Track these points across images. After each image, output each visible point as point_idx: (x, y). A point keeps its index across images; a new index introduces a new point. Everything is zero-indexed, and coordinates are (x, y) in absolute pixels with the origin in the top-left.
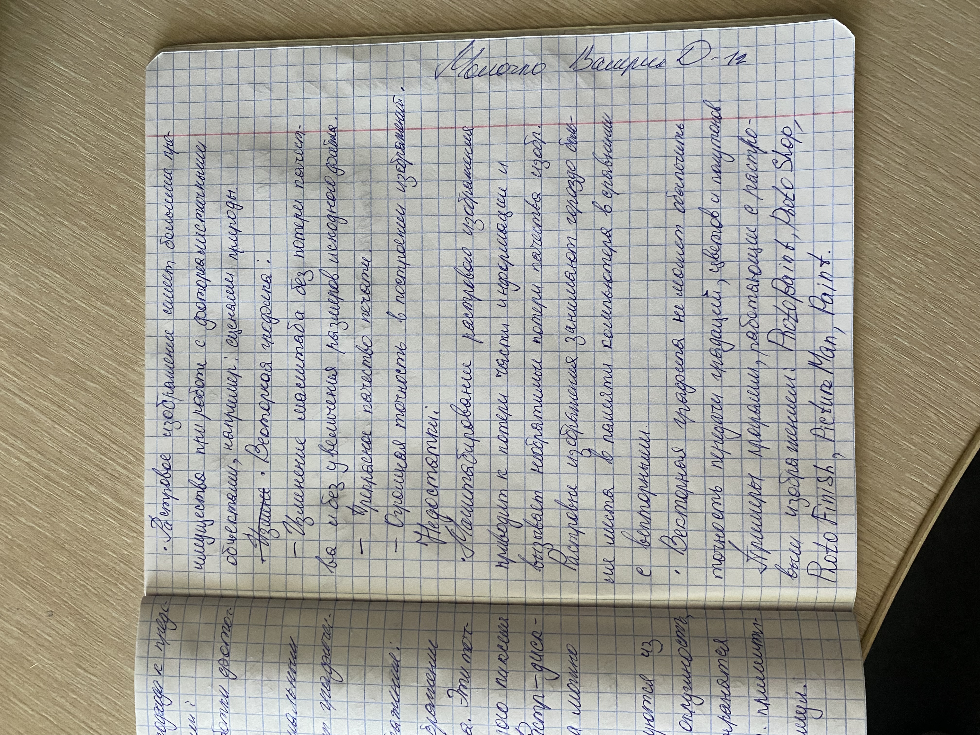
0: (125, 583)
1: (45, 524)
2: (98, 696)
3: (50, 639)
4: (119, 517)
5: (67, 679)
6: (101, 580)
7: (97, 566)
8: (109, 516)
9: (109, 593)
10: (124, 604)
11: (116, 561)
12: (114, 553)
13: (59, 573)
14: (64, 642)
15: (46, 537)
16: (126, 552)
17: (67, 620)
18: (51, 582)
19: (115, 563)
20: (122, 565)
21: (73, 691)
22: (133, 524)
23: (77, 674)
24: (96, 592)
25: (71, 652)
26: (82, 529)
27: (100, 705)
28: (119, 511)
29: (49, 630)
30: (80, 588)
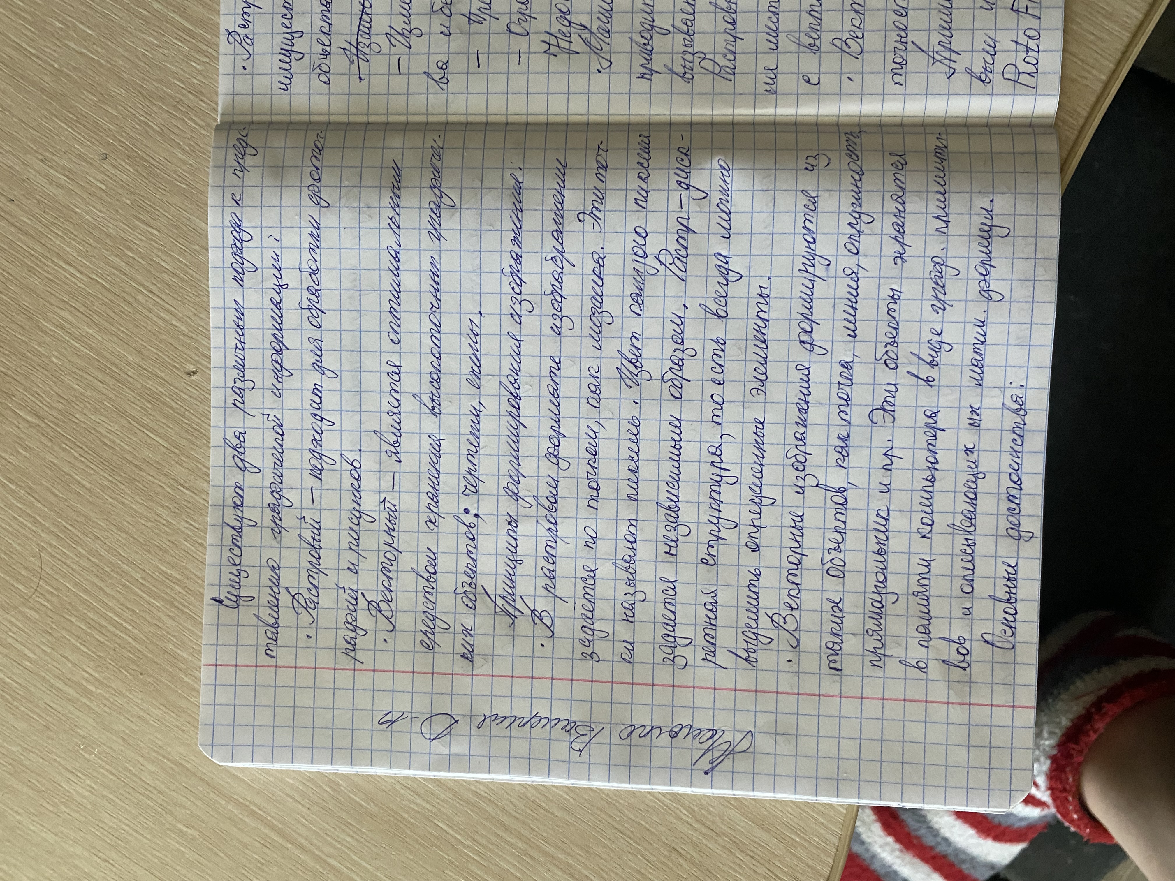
0: (194, 118)
1: (100, 50)
2: (160, 254)
3: (104, 187)
4: (188, 38)
5: (122, 235)
6: (165, 115)
7: (162, 99)
8: (176, 38)
9: (176, 131)
10: (192, 143)
11: (184, 91)
12: (183, 82)
13: (116, 109)
14: (120, 191)
15: (101, 65)
16: (196, 81)
17: (123, 164)
18: (106, 119)
19: (183, 95)
20: (191, 96)
21: (130, 249)
22: (205, 48)
23: (134, 228)
24: (159, 130)
25: (128, 202)
26: (143, 54)
27: (163, 264)
28: (188, 32)
29: (101, 176)
30: (139, 125)
